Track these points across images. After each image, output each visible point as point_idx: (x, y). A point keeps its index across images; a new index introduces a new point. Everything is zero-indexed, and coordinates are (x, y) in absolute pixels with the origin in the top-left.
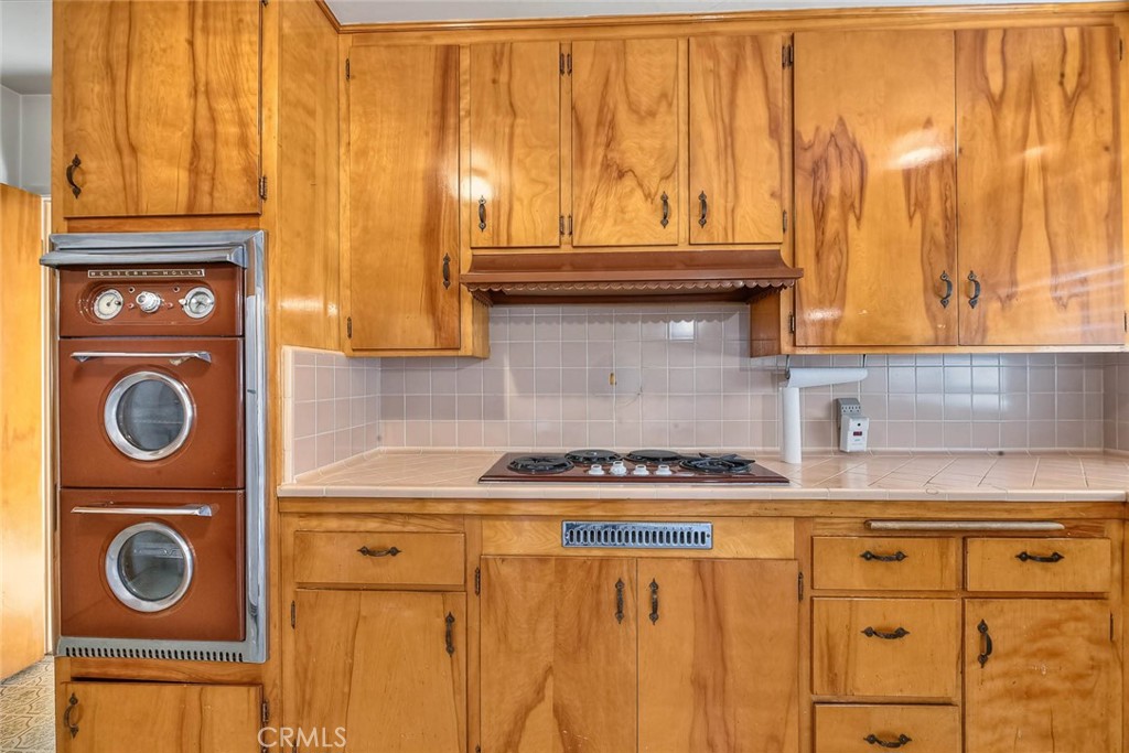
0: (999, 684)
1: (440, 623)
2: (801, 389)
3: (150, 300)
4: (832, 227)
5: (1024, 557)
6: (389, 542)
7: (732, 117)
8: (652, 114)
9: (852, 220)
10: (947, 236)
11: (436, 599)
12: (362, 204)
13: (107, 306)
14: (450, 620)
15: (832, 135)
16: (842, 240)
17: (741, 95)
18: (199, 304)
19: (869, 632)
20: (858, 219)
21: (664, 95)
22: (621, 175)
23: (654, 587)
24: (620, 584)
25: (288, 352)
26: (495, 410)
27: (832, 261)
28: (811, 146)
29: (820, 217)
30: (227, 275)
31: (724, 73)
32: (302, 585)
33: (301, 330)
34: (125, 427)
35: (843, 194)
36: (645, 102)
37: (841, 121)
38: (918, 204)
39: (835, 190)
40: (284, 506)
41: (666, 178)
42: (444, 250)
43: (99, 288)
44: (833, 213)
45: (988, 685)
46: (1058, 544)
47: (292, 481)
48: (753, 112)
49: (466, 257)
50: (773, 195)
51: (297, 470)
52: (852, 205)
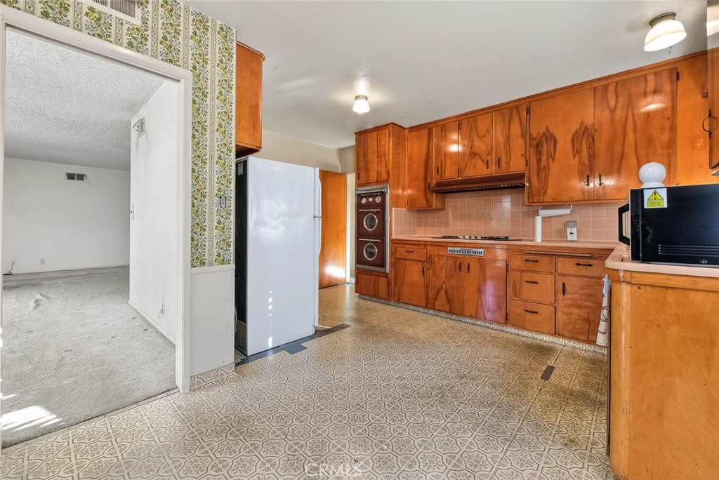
0: (569, 302)
1: (422, 269)
2: (543, 218)
3: (371, 200)
4: (543, 163)
5: (578, 264)
6: (412, 250)
7: (509, 133)
8: (484, 137)
9: (551, 159)
10: (590, 161)
11: (421, 263)
12: (410, 172)
13: (364, 201)
14: (423, 268)
15: (544, 133)
16: (547, 168)
17: (512, 126)
18: (378, 200)
19: (527, 282)
20: (553, 160)
21: (488, 131)
22: (475, 155)
23: (469, 264)
24: (460, 263)
25: (393, 209)
26: (447, 225)
27: (543, 174)
28: (536, 138)
29: (539, 161)
30: (383, 194)
31: (506, 119)
32: (396, 258)
33: (396, 204)
34: (366, 225)
35: (548, 152)
36: (482, 133)
37: (547, 128)
38: (577, 152)
39: (545, 151)
40: (393, 242)
41: (488, 154)
42: (429, 182)
43: (363, 197)
44: (544, 158)
45: (566, 302)
46: (591, 261)
47: (394, 237)
48: (516, 130)
49: (434, 182)
50: (522, 155)
51: (395, 234)
52: (551, 156)
